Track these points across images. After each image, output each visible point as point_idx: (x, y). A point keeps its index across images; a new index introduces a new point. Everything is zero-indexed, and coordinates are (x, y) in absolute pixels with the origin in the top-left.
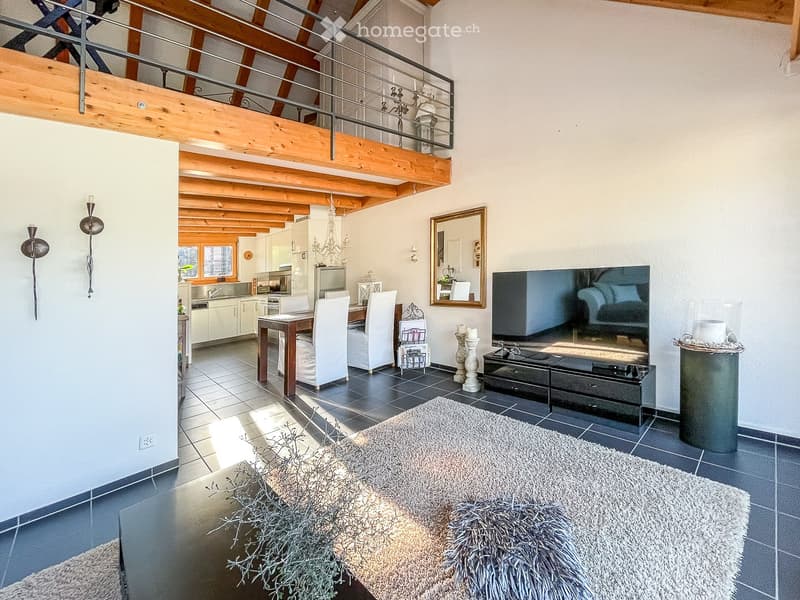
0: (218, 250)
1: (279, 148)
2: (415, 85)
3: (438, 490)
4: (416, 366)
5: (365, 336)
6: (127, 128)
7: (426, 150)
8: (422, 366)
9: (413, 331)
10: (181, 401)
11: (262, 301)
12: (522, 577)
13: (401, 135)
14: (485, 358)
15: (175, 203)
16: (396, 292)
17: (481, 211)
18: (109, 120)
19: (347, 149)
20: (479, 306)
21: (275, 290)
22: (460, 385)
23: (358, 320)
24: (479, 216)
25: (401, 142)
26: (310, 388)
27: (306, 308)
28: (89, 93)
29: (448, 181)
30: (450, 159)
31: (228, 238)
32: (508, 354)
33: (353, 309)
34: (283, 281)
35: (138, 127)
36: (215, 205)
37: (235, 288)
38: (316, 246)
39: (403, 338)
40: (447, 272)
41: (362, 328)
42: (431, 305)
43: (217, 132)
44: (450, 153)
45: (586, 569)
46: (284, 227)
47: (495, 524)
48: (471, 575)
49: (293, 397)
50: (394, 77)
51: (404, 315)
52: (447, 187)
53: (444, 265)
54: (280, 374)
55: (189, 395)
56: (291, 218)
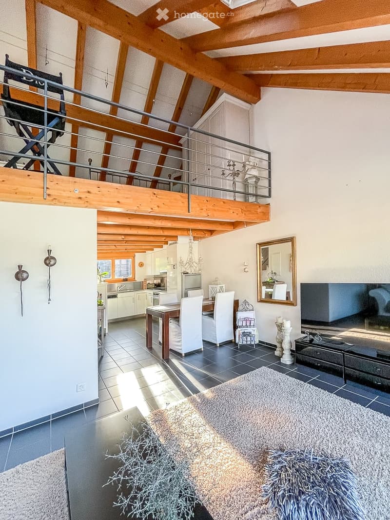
0: (124, 261)
1: (156, 208)
2: (244, 158)
3: (260, 437)
4: (249, 343)
5: (213, 321)
6: (69, 204)
7: (252, 199)
8: (253, 343)
9: (246, 319)
10: (101, 359)
11: (149, 293)
12: (316, 512)
13: (235, 192)
14: (296, 342)
15: (95, 237)
16: (233, 293)
17: (291, 240)
18: (59, 201)
19: (198, 205)
20: (292, 304)
21: (158, 286)
22: (279, 358)
23: (209, 310)
24: (291, 243)
25: (235, 196)
26: (178, 354)
27: (176, 301)
28: (49, 187)
29: (268, 219)
30: (269, 204)
31: (128, 254)
32: (313, 340)
33: (206, 302)
34: (162, 280)
35: (74, 203)
36: (120, 238)
37: (134, 285)
38: (181, 262)
39: (239, 323)
40: (270, 276)
41: (211, 315)
42: (258, 302)
43: (118, 202)
44: (268, 200)
45: (365, 512)
46: (162, 247)
47: (297, 470)
48: (280, 505)
49: (168, 361)
50: (229, 155)
51: (240, 308)
52: (267, 223)
53: (269, 270)
54: (160, 342)
55: (106, 355)
56: (166, 243)
